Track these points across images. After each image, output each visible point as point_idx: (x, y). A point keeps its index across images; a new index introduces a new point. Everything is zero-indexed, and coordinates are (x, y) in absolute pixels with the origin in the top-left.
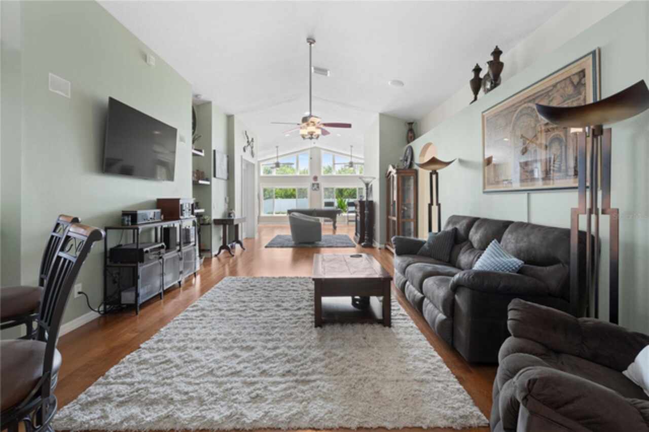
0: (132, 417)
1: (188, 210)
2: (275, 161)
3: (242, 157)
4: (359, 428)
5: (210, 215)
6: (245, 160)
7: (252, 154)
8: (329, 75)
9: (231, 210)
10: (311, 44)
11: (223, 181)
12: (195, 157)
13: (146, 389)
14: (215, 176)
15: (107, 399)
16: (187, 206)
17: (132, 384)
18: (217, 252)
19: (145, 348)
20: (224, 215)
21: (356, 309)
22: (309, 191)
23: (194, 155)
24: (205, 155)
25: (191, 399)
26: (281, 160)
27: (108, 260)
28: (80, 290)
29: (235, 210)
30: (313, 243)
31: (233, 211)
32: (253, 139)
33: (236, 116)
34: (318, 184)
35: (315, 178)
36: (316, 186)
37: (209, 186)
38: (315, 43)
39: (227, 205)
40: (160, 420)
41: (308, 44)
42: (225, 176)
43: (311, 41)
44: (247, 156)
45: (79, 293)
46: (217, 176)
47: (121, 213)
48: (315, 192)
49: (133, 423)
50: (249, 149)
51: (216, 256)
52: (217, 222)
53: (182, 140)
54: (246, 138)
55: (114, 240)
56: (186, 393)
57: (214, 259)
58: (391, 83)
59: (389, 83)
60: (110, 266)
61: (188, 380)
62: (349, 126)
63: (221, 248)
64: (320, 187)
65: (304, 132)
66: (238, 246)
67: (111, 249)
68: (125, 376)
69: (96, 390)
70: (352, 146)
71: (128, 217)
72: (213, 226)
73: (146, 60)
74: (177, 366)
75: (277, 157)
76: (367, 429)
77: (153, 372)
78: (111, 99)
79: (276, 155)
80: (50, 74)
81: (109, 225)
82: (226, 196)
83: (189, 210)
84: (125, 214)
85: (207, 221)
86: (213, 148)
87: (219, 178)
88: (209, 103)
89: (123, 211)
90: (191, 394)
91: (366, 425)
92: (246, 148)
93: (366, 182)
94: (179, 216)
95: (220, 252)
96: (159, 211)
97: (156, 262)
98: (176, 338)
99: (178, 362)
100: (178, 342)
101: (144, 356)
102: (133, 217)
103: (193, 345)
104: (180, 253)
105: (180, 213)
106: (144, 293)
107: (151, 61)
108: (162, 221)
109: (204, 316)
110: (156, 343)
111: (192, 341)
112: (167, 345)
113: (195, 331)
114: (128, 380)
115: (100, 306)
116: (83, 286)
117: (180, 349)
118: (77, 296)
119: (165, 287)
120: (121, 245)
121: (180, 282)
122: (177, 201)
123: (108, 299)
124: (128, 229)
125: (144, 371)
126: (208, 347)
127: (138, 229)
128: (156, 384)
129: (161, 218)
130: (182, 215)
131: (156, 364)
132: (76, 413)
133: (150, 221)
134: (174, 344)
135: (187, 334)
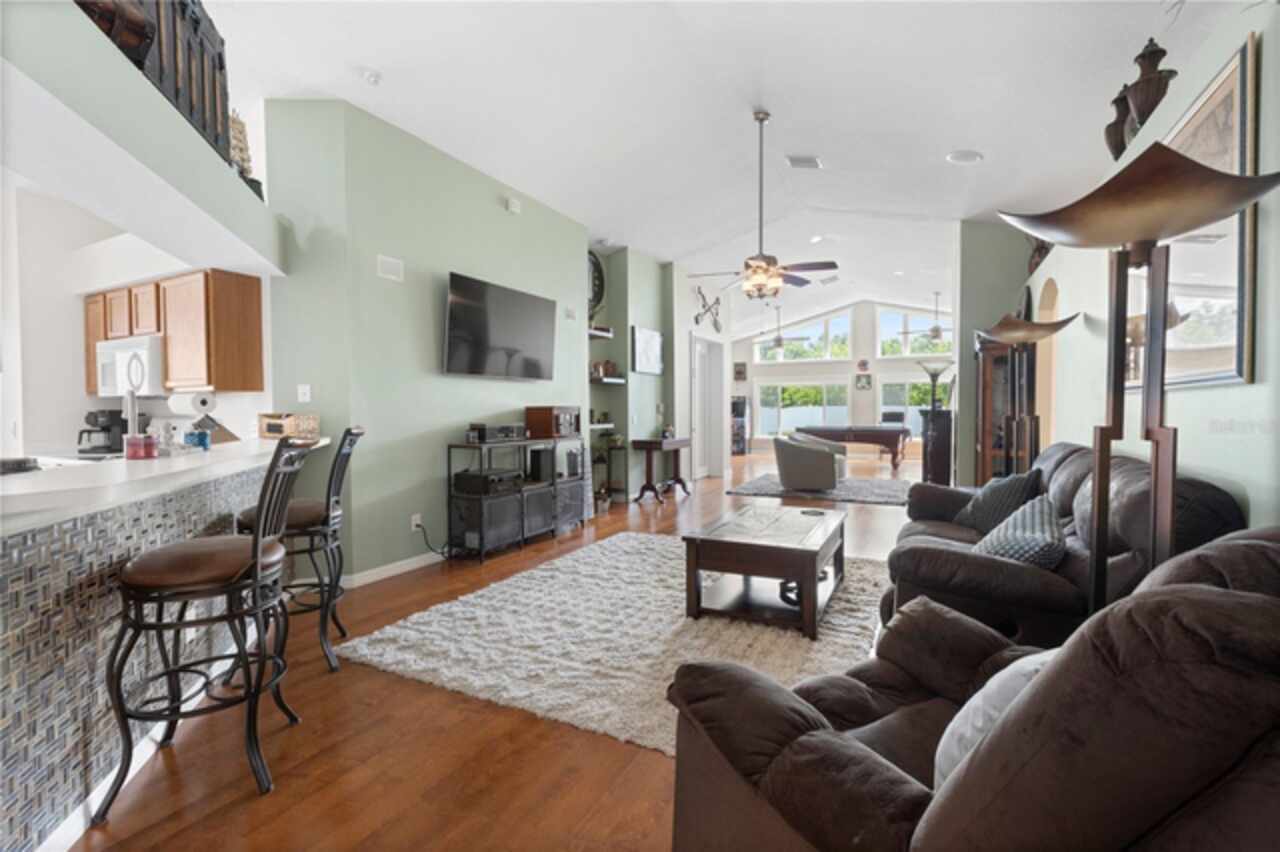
0: (403, 662)
1: (567, 425)
2: (773, 336)
3: (690, 332)
4: (628, 742)
5: (626, 435)
6: (700, 338)
7: (717, 326)
8: (821, 166)
9: (668, 425)
10: (761, 121)
11: (653, 378)
12: (596, 341)
13: (432, 640)
14: (633, 369)
15: (394, 640)
16: (568, 419)
17: (422, 632)
18: (637, 495)
19: (461, 601)
20: (656, 434)
21: (781, 603)
22: (849, 390)
23: (592, 337)
24: (615, 336)
25: (467, 660)
26: (784, 334)
27: (453, 489)
28: (419, 522)
29: (673, 426)
30: (818, 491)
31: (671, 428)
32: (717, 301)
33: (675, 263)
34: (869, 377)
35: (863, 365)
36: (864, 380)
37: (624, 387)
38: (771, 118)
39: (661, 418)
40: (425, 671)
41: (757, 124)
42: (656, 367)
43: (761, 116)
44: (705, 331)
45: (418, 526)
46: (638, 368)
47: (468, 427)
48: (864, 392)
49: (401, 667)
50: (707, 320)
51: (636, 500)
52: (639, 445)
53: (569, 315)
54: (701, 300)
55: (462, 463)
56: (467, 653)
57: (633, 508)
58: (952, 158)
59: (948, 158)
60: (457, 497)
61: (480, 642)
62: (832, 265)
63: (644, 489)
64: (873, 383)
65: (748, 286)
66: (678, 487)
67: (457, 475)
68: (424, 624)
69: (390, 631)
70: (937, 294)
71: (476, 433)
72: (630, 450)
73: (507, 207)
74: (478, 626)
75: (779, 329)
76: (639, 746)
77: (450, 625)
78: (454, 276)
79: (775, 326)
80: (380, 257)
81: (454, 442)
82: (659, 402)
83: (571, 424)
84: (474, 428)
85: (619, 443)
86: (631, 323)
87: (643, 373)
88: (623, 250)
90: (470, 656)
91: (639, 741)
92: (700, 318)
93: (932, 371)
94: (551, 432)
95: (642, 495)
96: (522, 424)
97: (511, 497)
98: (500, 597)
99: (483, 621)
100: (499, 601)
101: (455, 609)
102: (480, 432)
103: (514, 607)
104: (552, 488)
105: (554, 429)
106: (492, 537)
107: (516, 206)
108: (527, 439)
109: (552, 577)
110: (476, 597)
111: (515, 602)
112: (485, 603)
113: (527, 593)
114: (423, 628)
115: (443, 548)
116: (422, 518)
117: (495, 609)
118: (414, 528)
119: (527, 534)
120: (466, 471)
121: (553, 531)
122: (549, 410)
123: (454, 540)
124: (475, 448)
125: (444, 623)
126: (526, 613)
127: (480, 449)
128: (444, 638)
129: (524, 434)
130: (558, 431)
131: (460, 619)
132: (364, 646)
133: (507, 439)
134: (494, 602)
135: (516, 595)
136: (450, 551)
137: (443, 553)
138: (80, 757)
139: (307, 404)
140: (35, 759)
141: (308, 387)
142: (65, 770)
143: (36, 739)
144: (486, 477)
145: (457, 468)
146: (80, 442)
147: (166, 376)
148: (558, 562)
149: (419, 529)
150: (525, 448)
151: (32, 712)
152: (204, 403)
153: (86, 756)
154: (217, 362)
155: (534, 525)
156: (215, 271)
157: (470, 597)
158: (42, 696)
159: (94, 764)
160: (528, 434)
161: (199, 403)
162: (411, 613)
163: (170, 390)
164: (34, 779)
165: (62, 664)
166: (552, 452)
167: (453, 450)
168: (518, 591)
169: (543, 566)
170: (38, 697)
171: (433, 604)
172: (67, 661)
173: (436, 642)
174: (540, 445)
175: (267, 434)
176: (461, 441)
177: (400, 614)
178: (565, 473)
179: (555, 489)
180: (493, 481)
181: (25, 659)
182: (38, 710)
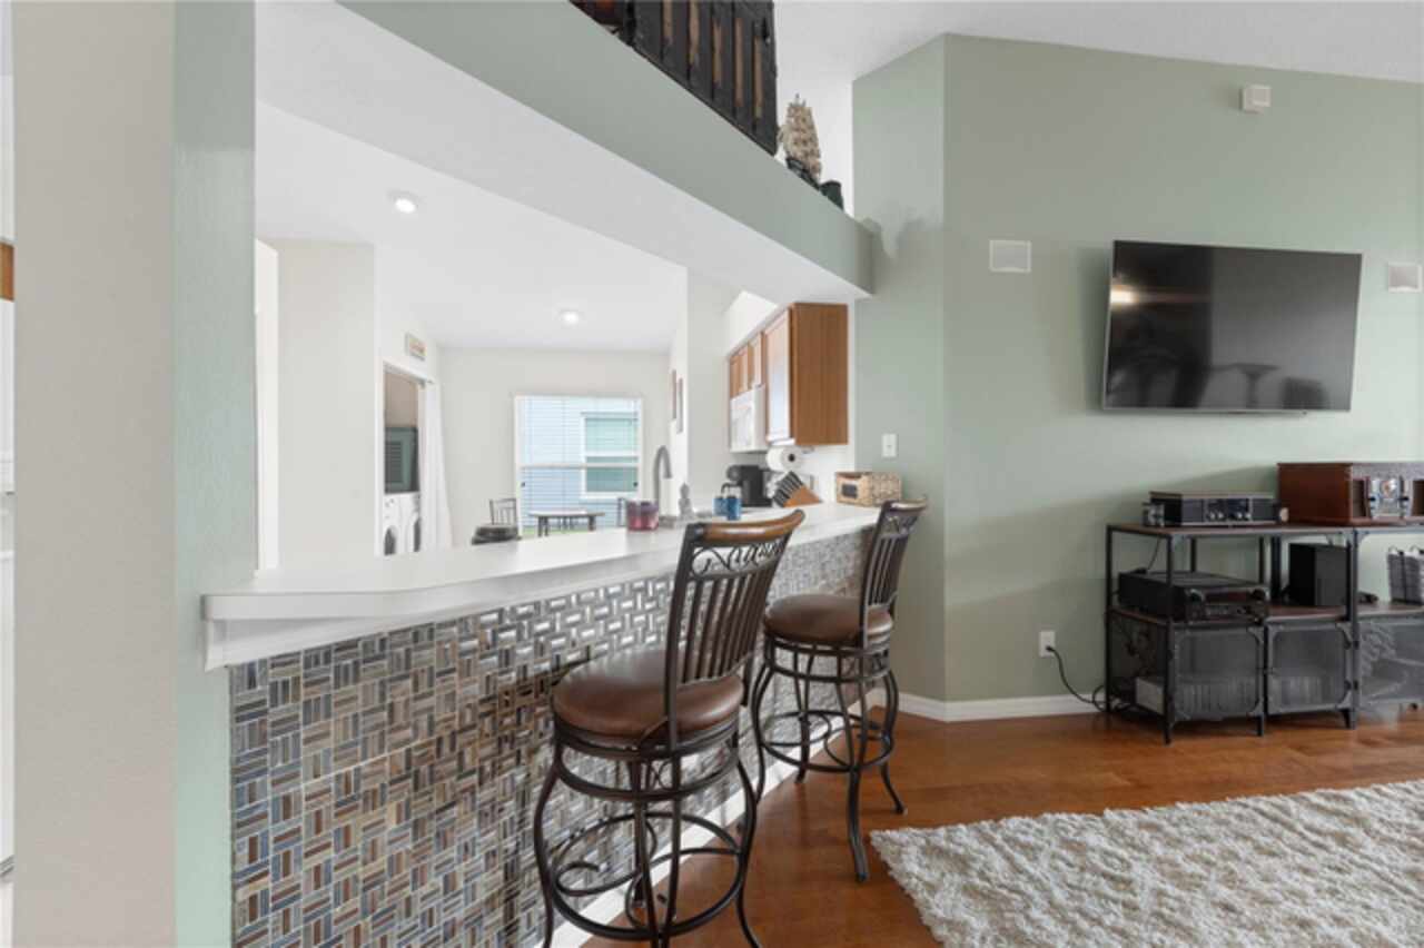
0: (963, 929)
13: (1029, 901)
15: (964, 863)
17: (1017, 870)
19: (1107, 823)
27: (1115, 598)
28: (1053, 645)
45: (1049, 649)
55: (1132, 556)
60: (1123, 616)
67: (1122, 577)
68: (1025, 848)
69: (964, 836)
71: (1161, 507)
73: (1240, 104)
77: (1072, 878)
80: (994, 241)
81: (1119, 522)
84: (1155, 499)
89: (1152, 494)
94: (1346, 513)
96: (1271, 496)
97: (1242, 631)
98: (1196, 847)
99: (1144, 900)
100: (1191, 858)
101: (1091, 838)
102: (1171, 508)
103: (1224, 893)
104: (1346, 627)
105: (1353, 508)
106: (1191, 698)
107: (1259, 97)
108: (1279, 524)
109: (1342, 840)
110: (1141, 825)
111: (1230, 879)
112: (1158, 849)
113: (1264, 862)
114: (1021, 860)
115: (1095, 692)
116: (1057, 639)
117: (1178, 877)
118: (1043, 653)
119: (1276, 708)
120: (1143, 571)
121: (1346, 713)
122: (1342, 469)
123: (1116, 684)
124: (1161, 536)
125: (1061, 864)
126: (1257, 927)
127: (1169, 538)
128: (1054, 908)
129: (1276, 517)
130: (1364, 511)
131: (1095, 871)
132: (913, 850)
133: (1229, 523)
134: (1178, 856)
135: (1235, 856)
136: (1108, 702)
137: (1094, 702)
138: (500, 914)
139: (892, 459)
140: (423, 914)
141: (893, 437)
142: (473, 930)
143: (425, 890)
144: (1180, 590)
145: (1125, 563)
147: (767, 431)
148: (1360, 799)
149: (1052, 654)
150: (1276, 544)
151: (419, 855)
152: (792, 458)
153: (510, 913)
154: (799, 411)
155: (1294, 688)
156: (798, 305)
157: (1128, 819)
158: (438, 835)
159: (523, 923)
160: (1284, 514)
161: (786, 459)
162: (1009, 813)
163: (770, 444)
164: (422, 939)
165: (473, 793)
166: (1349, 555)
167: (1116, 536)
168: (1243, 849)
169: (1313, 797)
170: (432, 835)
171: (1055, 808)
172: (481, 790)
173: (1035, 914)
174: (1315, 537)
175: (843, 499)
176: (1132, 519)
177: (991, 804)
178: (1384, 594)
179: (1355, 630)
180: (1195, 598)
181: (411, 786)
182: (431, 852)
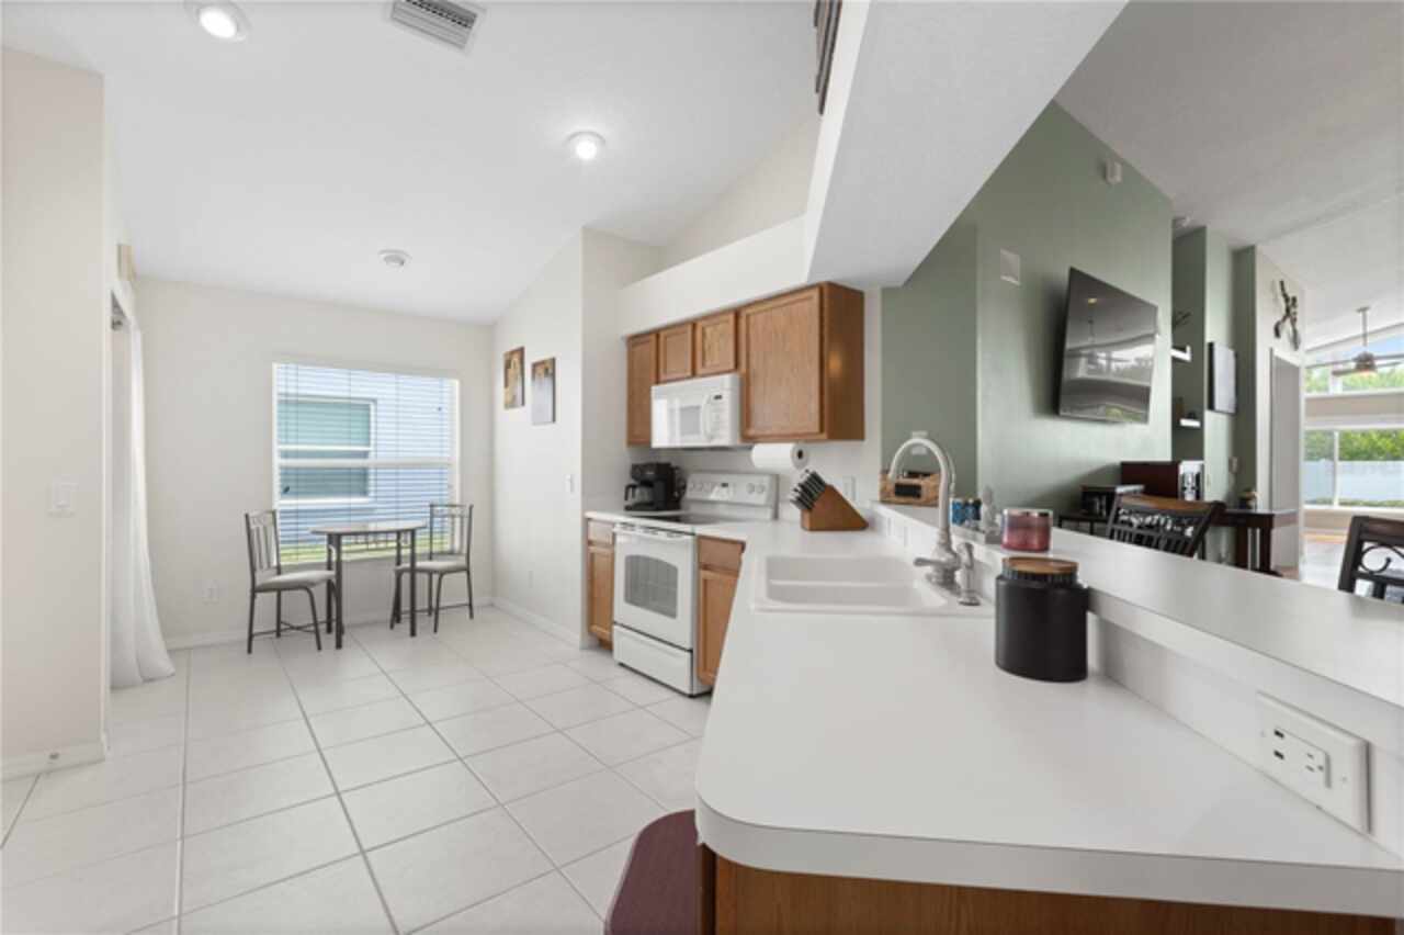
3: (1271, 351)
6: (1278, 359)
9: (1248, 491)
11: (1226, 418)
12: (1177, 367)
14: (1211, 407)
16: (1190, 480)
23: (1175, 361)
24: (1193, 357)
29: (1257, 492)
31: (1254, 493)
37: (1199, 432)
39: (1232, 478)
42: (1230, 404)
44: (1283, 348)
46: (1215, 406)
71: (1100, 499)
73: (1104, 176)
78: (1073, 272)
80: (1003, 252)
86: (1208, 339)
87: (1219, 412)
88: (1201, 231)
89: (1084, 488)
92: (1280, 328)
107: (1116, 176)
146: (626, 498)
152: (801, 455)
156: (830, 285)
161: (796, 455)
175: (894, 499)
